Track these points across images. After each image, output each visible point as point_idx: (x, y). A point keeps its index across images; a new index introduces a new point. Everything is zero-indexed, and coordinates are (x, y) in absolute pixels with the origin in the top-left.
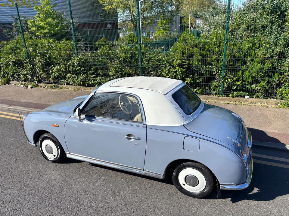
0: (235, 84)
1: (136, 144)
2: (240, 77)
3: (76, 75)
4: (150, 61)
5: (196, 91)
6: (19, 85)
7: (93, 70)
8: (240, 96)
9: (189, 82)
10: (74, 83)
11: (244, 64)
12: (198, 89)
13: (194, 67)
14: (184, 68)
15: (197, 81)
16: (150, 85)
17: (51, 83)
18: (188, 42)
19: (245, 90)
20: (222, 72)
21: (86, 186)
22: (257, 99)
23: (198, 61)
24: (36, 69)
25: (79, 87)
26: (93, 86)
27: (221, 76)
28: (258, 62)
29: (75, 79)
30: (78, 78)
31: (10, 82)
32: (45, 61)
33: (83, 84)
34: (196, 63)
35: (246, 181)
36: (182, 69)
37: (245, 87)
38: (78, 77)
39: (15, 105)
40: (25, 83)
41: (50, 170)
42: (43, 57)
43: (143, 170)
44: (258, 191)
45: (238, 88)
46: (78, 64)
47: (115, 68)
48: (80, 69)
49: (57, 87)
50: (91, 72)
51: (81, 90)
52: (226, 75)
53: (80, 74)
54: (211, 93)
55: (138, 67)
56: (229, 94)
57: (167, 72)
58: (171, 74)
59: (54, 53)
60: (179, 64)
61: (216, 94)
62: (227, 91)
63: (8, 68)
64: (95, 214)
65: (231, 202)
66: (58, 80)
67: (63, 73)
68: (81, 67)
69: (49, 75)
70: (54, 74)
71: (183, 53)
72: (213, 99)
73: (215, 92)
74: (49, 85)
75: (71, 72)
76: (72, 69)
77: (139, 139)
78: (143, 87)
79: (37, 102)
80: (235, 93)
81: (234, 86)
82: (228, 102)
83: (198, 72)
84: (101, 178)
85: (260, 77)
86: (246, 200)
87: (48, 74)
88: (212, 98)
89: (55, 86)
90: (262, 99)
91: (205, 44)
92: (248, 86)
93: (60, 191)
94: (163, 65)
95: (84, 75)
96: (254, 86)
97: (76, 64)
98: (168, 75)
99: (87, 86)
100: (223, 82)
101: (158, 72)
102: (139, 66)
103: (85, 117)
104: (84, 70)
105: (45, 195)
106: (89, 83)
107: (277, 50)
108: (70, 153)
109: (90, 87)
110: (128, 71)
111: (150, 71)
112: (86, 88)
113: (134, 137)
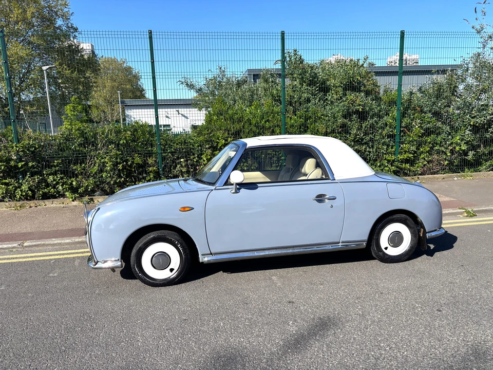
3: (11, 179)
25: (21, 202)
29: (10, 187)
33: (34, 195)
43: (339, 242)
46: (18, 157)
50: (51, 170)
53: (24, 177)
68: (27, 162)
77: (335, 198)
95: (35, 177)
97: (15, 158)
99: (41, 199)
106: (49, 192)
107: (340, 121)
108: (211, 254)
109: (51, 200)
110: (138, 160)
111: (178, 158)
112: (41, 202)
113: (327, 197)
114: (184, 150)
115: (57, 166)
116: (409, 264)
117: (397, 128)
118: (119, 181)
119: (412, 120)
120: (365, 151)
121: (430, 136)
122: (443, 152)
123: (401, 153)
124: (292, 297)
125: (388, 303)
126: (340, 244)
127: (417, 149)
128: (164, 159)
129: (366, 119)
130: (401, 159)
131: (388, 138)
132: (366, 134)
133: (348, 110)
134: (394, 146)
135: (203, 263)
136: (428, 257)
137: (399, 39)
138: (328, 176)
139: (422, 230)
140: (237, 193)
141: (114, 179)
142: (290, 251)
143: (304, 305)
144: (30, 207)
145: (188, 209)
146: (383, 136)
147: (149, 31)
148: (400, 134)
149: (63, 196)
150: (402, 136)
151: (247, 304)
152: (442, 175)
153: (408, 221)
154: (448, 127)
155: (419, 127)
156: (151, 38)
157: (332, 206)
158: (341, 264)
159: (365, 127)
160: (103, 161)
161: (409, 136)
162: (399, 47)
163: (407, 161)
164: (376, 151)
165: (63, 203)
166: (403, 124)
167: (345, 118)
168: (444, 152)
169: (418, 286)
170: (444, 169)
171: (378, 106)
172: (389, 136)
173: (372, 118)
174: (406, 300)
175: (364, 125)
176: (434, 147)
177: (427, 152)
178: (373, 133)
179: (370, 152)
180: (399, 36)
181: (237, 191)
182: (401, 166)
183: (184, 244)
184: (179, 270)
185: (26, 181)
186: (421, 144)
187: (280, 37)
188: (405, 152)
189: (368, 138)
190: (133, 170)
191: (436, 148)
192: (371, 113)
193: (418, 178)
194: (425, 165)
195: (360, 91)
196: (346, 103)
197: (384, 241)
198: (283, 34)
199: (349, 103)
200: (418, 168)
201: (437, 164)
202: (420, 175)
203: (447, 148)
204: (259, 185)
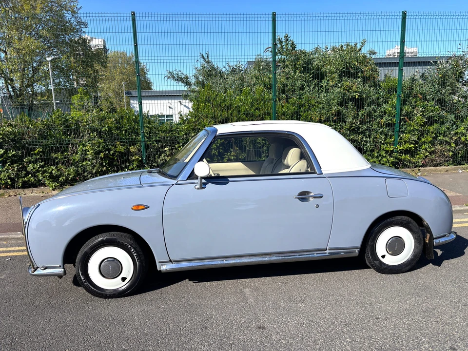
33: (13, 184)
43: (326, 249)
50: (32, 158)
77: (321, 197)
99: (21, 188)
101: (175, 148)
106: (29, 180)
107: (335, 109)
108: (170, 261)
109: (31, 189)
110: (121, 148)
111: (163, 147)
112: (21, 191)
113: (311, 194)
114: (168, 139)
115: (38, 154)
116: (412, 276)
117: (397, 116)
118: (102, 170)
119: (413, 108)
120: (362, 141)
121: (433, 125)
122: (446, 142)
123: (400, 143)
124: (264, 319)
125: (386, 335)
126: (327, 251)
127: (418, 139)
128: (147, 147)
129: (363, 107)
130: (400, 150)
131: (386, 127)
132: (362, 122)
133: (344, 96)
134: (393, 135)
135: (161, 271)
136: (434, 266)
137: (401, 20)
138: (314, 170)
139: (428, 235)
140: (203, 188)
141: (96, 168)
142: (266, 259)
143: (278, 333)
144: (9, 196)
145: (143, 207)
146: (381, 125)
147: (132, 12)
148: (400, 123)
149: (44, 185)
150: (403, 125)
151: (206, 328)
152: (445, 167)
153: (410, 225)
154: (453, 116)
155: (421, 115)
156: (134, 20)
157: (318, 206)
158: (328, 273)
159: (362, 115)
160: (84, 149)
161: (410, 125)
162: (400, 29)
163: (407, 152)
164: (373, 141)
165: (43, 192)
166: (404, 112)
167: (341, 106)
168: (448, 142)
169: (424, 309)
170: (447, 161)
171: (376, 93)
172: (388, 125)
173: (369, 105)
174: (409, 330)
175: (360, 114)
176: (437, 137)
177: (429, 142)
178: (370, 122)
179: (366, 142)
180: (401, 17)
181: (203, 186)
182: (400, 157)
183: (138, 249)
184: (133, 279)
185: (6, 169)
186: (423, 133)
187: (271, 19)
188: (405, 142)
189: (365, 127)
190: (116, 158)
191: (440, 138)
192: (368, 101)
193: (419, 170)
194: (426, 157)
195: (357, 77)
196: (342, 89)
197: (381, 247)
198: (274, 15)
199: (344, 90)
200: (419, 159)
201: (440, 156)
202: (421, 166)
203: (451, 138)
204: (230, 179)
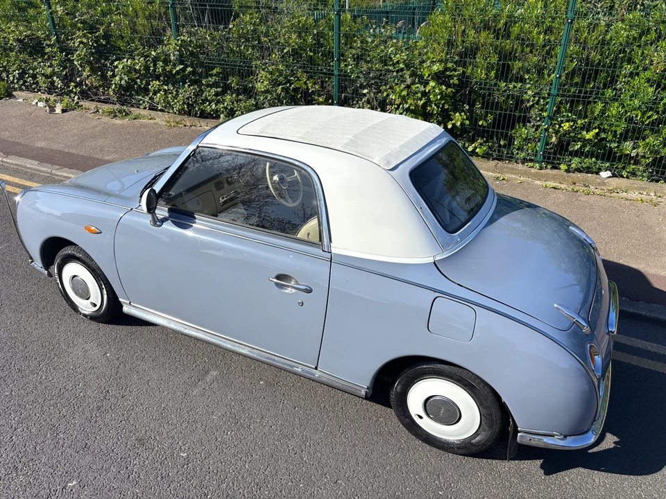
0: (579, 136)
1: (299, 303)
2: (595, 118)
3: (173, 85)
4: (361, 59)
5: (476, 148)
6: (34, 103)
7: (215, 75)
8: (588, 170)
9: (458, 124)
10: (168, 106)
11: (611, 82)
12: (481, 144)
13: (474, 85)
14: (448, 86)
15: (480, 123)
16: (350, 137)
17: (111, 103)
18: (466, 13)
19: (604, 154)
20: (550, 104)
21: (166, 393)
22: (632, 181)
23: (487, 67)
24: (75, 63)
25: (179, 118)
26: (213, 118)
27: (545, 114)
28: (648, 80)
29: (170, 96)
30: (177, 95)
31: (14, 93)
32: (96, 42)
33: (190, 111)
34: (481, 74)
35: (591, 427)
36: (444, 87)
37: (606, 146)
38: (177, 91)
39: (19, 155)
40: (48, 96)
41: (81, 341)
42: (89, 33)
43: (316, 368)
44: (614, 443)
45: (587, 149)
46: (178, 57)
47: (271, 73)
48: (183, 70)
49: (127, 114)
50: (212, 80)
51: (185, 126)
52: (558, 111)
53: (184, 84)
54: (512, 157)
55: (329, 74)
56: (559, 164)
57: (404, 93)
58: (414, 99)
59: (118, 23)
60: (436, 74)
61: (524, 161)
62: (555, 155)
63: (8, 56)
64: (181, 478)
65: (542, 471)
66: (128, 95)
67: (142, 77)
68: (186, 66)
69: (106, 82)
70: (117, 78)
71: (450, 44)
72: (514, 174)
73: (522, 155)
74: (106, 107)
75: (162, 78)
76: (164, 69)
77: (309, 291)
78: (329, 141)
79: (74, 151)
80: (575, 162)
81: (575, 141)
82: (554, 185)
83: (483, 99)
84: (207, 373)
85: (647, 122)
86: (582, 470)
87: (104, 77)
88: (512, 171)
89: (120, 112)
90: (644, 183)
91: (512, 20)
92: (614, 145)
93: (99, 404)
94: (395, 74)
95: (192, 88)
96: (628, 146)
97: (172, 58)
98: (407, 103)
99: (199, 117)
100: (547, 130)
101: (380, 91)
102: (333, 71)
103: (167, 215)
104: (193, 73)
105: (58, 412)
108: (131, 304)
113: (294, 283)
115: (217, 75)
126: (318, 372)
138: (322, 241)
140: (157, 226)
181: (158, 223)
190: (299, 96)
